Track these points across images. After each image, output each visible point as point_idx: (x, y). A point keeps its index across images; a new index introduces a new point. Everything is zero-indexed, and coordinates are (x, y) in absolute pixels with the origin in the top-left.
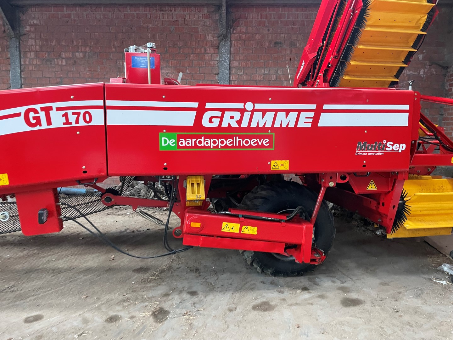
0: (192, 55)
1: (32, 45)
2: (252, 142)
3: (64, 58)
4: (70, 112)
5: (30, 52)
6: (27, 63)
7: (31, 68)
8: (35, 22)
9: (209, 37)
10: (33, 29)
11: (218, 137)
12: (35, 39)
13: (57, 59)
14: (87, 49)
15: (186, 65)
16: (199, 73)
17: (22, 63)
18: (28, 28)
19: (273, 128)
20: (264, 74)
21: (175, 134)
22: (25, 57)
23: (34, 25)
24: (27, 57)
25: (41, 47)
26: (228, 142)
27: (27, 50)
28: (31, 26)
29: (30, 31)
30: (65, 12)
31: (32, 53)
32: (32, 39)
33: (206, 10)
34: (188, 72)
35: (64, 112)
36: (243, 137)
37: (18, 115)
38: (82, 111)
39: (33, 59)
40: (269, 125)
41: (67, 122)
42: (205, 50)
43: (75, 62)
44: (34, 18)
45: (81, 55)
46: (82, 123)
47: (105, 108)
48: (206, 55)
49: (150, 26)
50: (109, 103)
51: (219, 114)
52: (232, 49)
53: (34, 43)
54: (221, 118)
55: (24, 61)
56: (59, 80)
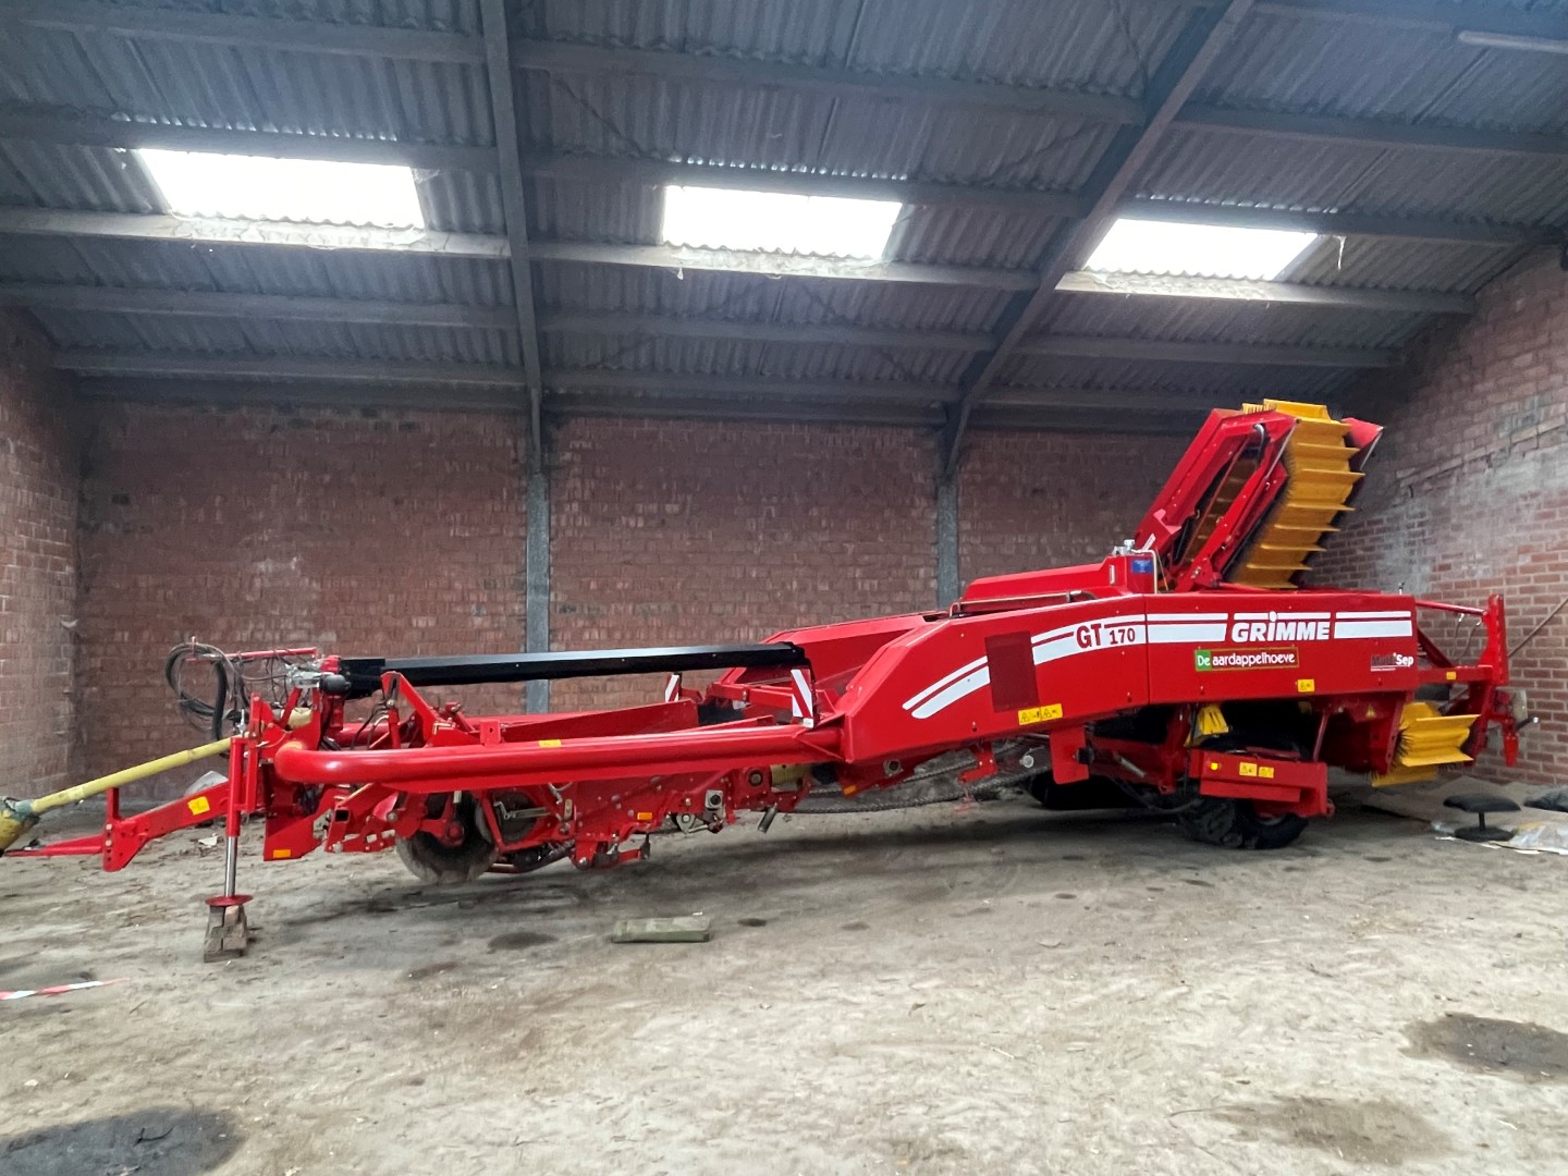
0: (887, 511)
1: (575, 488)
2: (1279, 658)
3: (640, 515)
4: (1116, 629)
5: (570, 501)
6: (563, 523)
7: (569, 533)
8: (584, 445)
9: (919, 479)
10: (577, 459)
11: (1248, 653)
12: (582, 477)
13: (625, 515)
14: (689, 498)
15: (877, 527)
17: (553, 523)
18: (568, 456)
19: (1295, 641)
20: (1017, 544)
21: (1208, 651)
22: (560, 510)
23: (581, 451)
24: (563, 511)
25: (593, 494)
26: (1257, 659)
27: (565, 497)
28: (574, 450)
29: (571, 463)
30: (646, 428)
31: (575, 506)
32: (574, 476)
33: (911, 433)
34: (882, 541)
35: (1110, 630)
36: (1270, 653)
37: (1071, 634)
38: (1126, 628)
39: (574, 515)
40: (1292, 638)
41: (1114, 642)
42: (912, 501)
43: (663, 522)
44: (581, 438)
45: (676, 508)
46: (1127, 642)
47: (1146, 623)
48: (913, 510)
49: (811, 456)
50: (1151, 617)
51: (1246, 626)
52: (960, 500)
53: (579, 484)
54: (1249, 631)
55: (558, 520)
56: (628, 557)
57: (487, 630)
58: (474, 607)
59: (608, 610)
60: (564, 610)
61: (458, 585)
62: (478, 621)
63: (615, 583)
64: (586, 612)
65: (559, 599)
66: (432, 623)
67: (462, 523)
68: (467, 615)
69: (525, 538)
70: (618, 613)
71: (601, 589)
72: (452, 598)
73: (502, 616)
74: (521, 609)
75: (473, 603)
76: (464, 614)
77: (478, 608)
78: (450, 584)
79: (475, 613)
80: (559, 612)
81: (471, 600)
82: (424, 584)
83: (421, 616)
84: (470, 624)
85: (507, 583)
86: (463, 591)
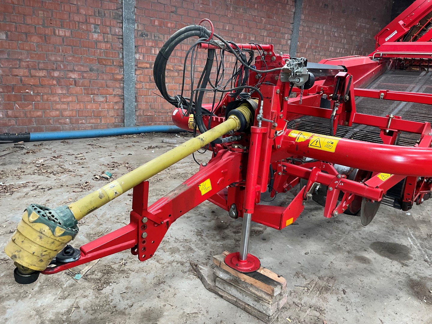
0: (279, 4)
15: (274, 12)
16: (281, 21)
20: (316, 28)
34: (275, 19)
48: (287, 6)
57: (100, 42)
58: (92, 26)
60: (142, 35)
61: (83, 11)
62: (95, 36)
64: (153, 38)
65: (139, 29)
66: (68, 34)
68: (88, 31)
72: (80, 19)
73: (109, 34)
74: (120, 32)
75: (92, 24)
76: (87, 30)
77: (95, 28)
78: (78, 10)
79: (93, 31)
80: (140, 36)
81: (91, 22)
82: (61, 7)
83: (61, 28)
84: (90, 37)
85: (111, 14)
86: (85, 15)
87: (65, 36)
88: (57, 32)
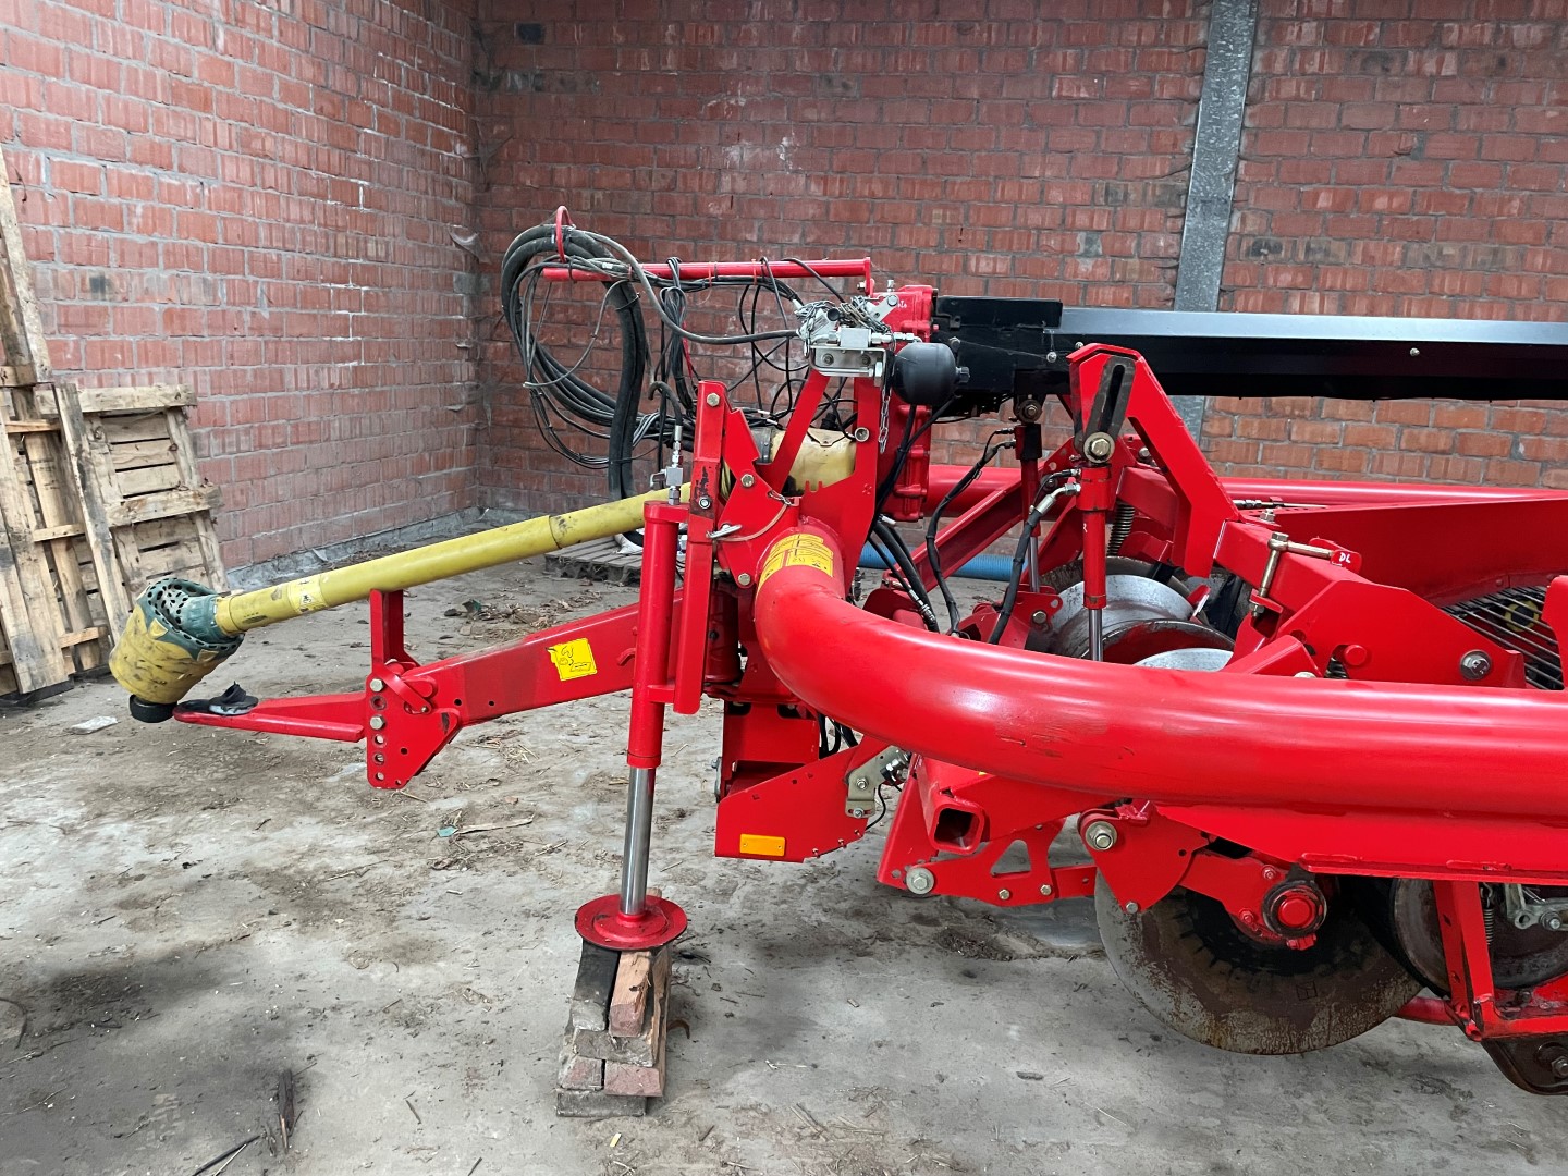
3: (1451, 48)
5: (1301, 19)
6: (1278, 67)
7: (1289, 89)
13: (1419, 49)
17: (1258, 68)
24: (1282, 40)
27: (1291, 11)
39: (1305, 50)
43: (1502, 62)
45: (1536, 32)
55: (1269, 62)
56: (1413, 141)
57: (1097, 283)
58: (1081, 237)
59: (1350, 254)
60: (1255, 251)
61: (1056, 195)
62: (1086, 266)
63: (1372, 197)
64: (1302, 256)
65: (1250, 228)
67: (1076, 71)
68: (1066, 252)
69: (1197, 101)
70: (1369, 259)
71: (1339, 210)
72: (1043, 219)
73: (1132, 257)
74: (1171, 245)
75: (1080, 230)
76: (1062, 252)
77: (1089, 241)
78: (1042, 192)
79: (1082, 250)
80: (1247, 254)
81: (1078, 223)
82: (996, 191)
83: (987, 252)
84: (1070, 270)
85: (1150, 192)
86: (1064, 206)
87: (994, 272)
88: (973, 263)
